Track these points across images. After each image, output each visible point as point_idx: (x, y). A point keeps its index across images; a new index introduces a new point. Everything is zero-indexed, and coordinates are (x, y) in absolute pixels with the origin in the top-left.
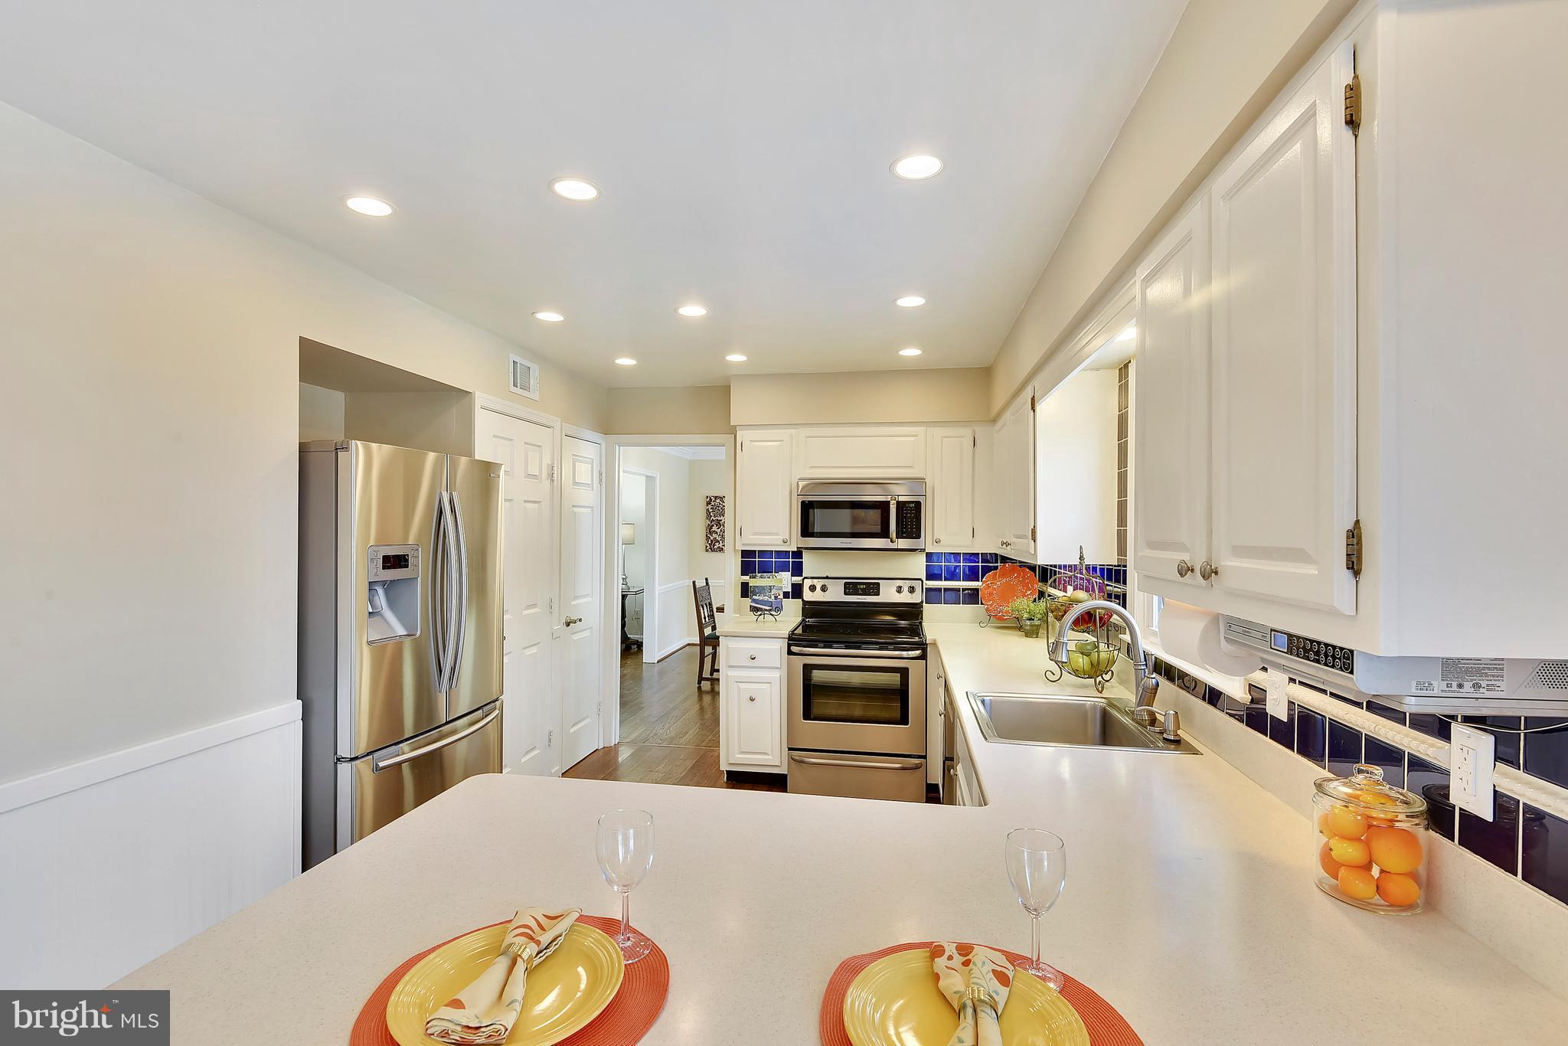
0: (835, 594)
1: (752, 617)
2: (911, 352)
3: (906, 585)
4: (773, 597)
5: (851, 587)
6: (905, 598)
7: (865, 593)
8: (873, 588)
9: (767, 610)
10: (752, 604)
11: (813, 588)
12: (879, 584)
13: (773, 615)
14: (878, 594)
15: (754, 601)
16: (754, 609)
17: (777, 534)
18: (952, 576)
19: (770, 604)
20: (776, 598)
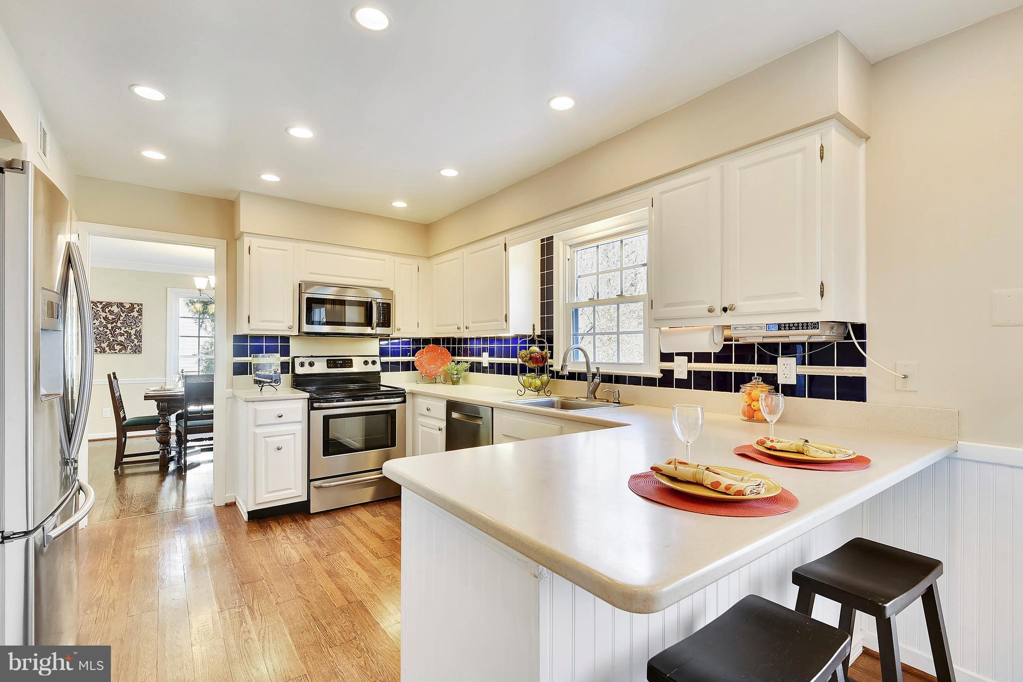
0: (320, 367)
1: (257, 387)
2: (400, 204)
3: (370, 360)
4: (273, 372)
5: (332, 362)
6: (370, 368)
7: (342, 366)
8: (348, 363)
9: (267, 382)
10: (256, 378)
11: (302, 365)
12: (351, 360)
13: (272, 386)
14: (351, 366)
15: (257, 375)
16: (256, 382)
17: (282, 322)
18: (395, 354)
19: (270, 377)
20: (275, 372)
